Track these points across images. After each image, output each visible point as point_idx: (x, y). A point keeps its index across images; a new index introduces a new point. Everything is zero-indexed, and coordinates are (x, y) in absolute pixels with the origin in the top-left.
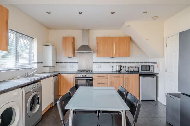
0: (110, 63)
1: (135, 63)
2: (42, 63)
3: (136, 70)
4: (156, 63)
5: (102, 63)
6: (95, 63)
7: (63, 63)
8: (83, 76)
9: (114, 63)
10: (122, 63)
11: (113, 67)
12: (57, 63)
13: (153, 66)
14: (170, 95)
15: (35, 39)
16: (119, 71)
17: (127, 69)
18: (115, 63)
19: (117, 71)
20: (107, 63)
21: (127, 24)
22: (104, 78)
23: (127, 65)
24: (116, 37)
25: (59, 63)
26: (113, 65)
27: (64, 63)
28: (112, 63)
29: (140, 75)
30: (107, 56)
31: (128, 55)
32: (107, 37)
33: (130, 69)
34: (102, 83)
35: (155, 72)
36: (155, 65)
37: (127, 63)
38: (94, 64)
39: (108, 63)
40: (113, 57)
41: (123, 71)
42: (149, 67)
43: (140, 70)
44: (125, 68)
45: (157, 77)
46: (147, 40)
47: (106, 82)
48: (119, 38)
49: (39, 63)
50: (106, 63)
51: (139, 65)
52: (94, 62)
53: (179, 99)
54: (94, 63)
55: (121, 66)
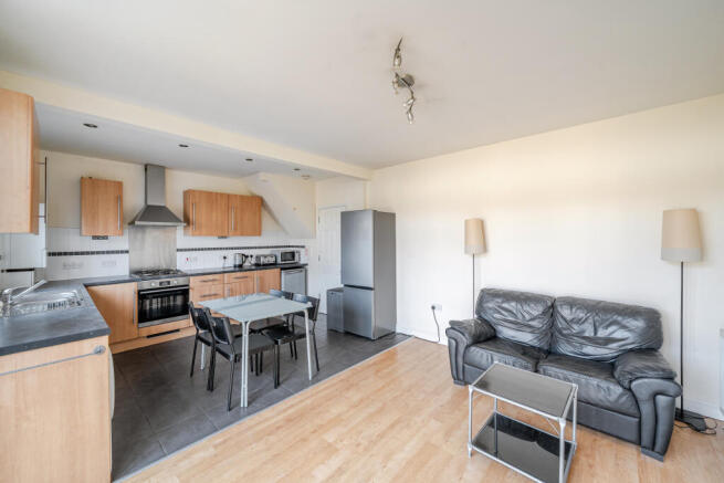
0: (218, 249)
1: (268, 247)
3: (272, 260)
4: (303, 247)
5: (199, 250)
6: (181, 250)
7: (71, 254)
8: (161, 283)
9: (227, 249)
10: (245, 248)
11: (225, 258)
12: (49, 254)
13: (298, 252)
14: (331, 292)
16: (241, 266)
17: (253, 261)
18: (230, 248)
19: (235, 266)
20: (212, 249)
21: (262, 176)
22: (216, 283)
23: (255, 252)
26: (224, 253)
27: (77, 254)
28: (224, 249)
29: (282, 269)
30: (211, 235)
31: (257, 232)
32: (217, 194)
33: (262, 260)
34: (210, 296)
35: (302, 262)
36: (302, 250)
37: (254, 248)
38: (179, 254)
39: (214, 249)
40: (225, 237)
41: (247, 264)
42: (293, 254)
43: (279, 261)
44: (250, 258)
45: (306, 271)
46: (295, 209)
47: (220, 292)
48: (242, 197)
50: (208, 249)
51: (278, 252)
52: (179, 247)
53: (341, 294)
54: (178, 250)
55: (244, 255)
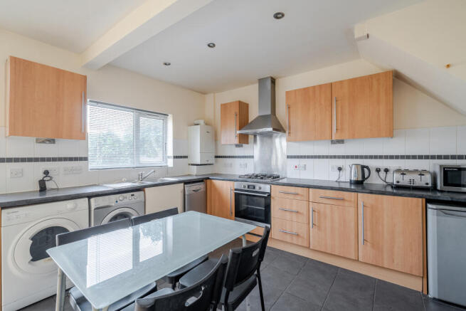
0: (331, 157)
1: (427, 157)
2: (186, 157)
3: (423, 182)
5: (308, 157)
6: (291, 157)
7: (227, 157)
8: (249, 186)
9: (343, 157)
11: (340, 169)
12: (217, 157)
15: (170, 115)
16: (360, 183)
18: (348, 157)
19: (351, 182)
20: (323, 157)
22: (298, 198)
23: (393, 165)
24: (341, 82)
25: (221, 157)
27: (229, 157)
28: (339, 157)
29: (429, 201)
37: (392, 157)
39: (327, 157)
44: (382, 174)
46: (448, 66)
47: (303, 210)
49: (176, 157)
50: (319, 157)
51: (434, 166)
54: (288, 157)
55: (363, 167)
